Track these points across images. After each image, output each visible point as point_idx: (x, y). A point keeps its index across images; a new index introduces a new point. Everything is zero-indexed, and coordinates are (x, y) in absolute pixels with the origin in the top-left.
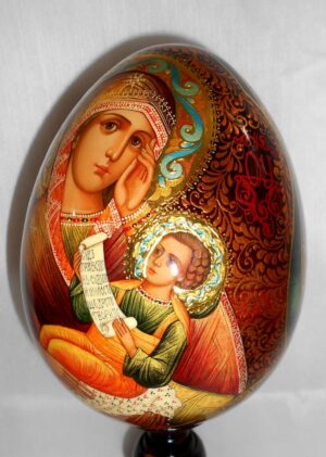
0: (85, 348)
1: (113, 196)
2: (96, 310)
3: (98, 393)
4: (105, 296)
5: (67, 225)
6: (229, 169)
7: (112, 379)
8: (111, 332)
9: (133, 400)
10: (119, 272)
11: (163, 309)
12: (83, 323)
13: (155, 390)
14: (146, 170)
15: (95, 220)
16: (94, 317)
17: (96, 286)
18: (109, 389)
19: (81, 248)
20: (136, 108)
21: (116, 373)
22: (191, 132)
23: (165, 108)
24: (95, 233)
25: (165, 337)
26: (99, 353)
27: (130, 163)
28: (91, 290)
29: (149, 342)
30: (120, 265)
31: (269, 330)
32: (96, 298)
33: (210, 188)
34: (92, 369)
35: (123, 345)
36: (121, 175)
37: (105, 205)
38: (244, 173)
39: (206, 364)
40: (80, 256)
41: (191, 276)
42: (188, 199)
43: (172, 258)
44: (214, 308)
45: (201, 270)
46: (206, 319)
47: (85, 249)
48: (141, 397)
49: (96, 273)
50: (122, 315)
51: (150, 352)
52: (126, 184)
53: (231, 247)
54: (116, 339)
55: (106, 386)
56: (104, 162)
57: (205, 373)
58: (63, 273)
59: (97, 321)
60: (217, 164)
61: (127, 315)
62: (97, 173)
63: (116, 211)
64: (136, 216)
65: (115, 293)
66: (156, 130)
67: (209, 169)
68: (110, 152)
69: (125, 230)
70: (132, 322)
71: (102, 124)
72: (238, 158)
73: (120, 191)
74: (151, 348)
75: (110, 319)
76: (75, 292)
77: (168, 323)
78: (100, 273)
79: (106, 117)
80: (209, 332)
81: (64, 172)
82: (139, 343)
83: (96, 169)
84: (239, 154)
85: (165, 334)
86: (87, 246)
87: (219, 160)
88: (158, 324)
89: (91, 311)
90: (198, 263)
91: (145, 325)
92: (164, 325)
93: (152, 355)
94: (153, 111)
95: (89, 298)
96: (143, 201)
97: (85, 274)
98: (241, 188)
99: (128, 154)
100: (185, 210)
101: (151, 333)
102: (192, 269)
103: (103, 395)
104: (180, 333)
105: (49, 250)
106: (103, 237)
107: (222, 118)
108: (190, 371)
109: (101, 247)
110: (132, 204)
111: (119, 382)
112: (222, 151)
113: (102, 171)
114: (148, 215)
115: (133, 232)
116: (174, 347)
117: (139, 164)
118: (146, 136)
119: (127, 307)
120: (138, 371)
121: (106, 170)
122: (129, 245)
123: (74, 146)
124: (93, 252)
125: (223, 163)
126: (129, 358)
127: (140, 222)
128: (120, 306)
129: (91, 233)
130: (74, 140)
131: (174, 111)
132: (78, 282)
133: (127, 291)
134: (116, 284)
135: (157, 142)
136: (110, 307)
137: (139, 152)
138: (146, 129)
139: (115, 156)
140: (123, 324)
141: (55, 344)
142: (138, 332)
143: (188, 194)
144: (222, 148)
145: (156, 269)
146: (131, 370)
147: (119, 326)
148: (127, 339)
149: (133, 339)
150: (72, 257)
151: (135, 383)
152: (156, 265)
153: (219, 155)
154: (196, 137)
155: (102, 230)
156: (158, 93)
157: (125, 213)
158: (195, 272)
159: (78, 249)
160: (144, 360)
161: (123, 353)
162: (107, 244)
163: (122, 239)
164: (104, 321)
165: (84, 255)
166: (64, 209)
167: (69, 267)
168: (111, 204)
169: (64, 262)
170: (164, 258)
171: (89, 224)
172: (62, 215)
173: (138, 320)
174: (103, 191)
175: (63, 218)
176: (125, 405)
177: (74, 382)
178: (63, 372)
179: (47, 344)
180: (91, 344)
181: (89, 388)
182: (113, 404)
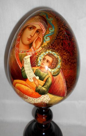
0: (25, 85)
1: (32, 46)
3: (29, 97)
4: (31, 71)
6: (61, 38)
7: (33, 93)
8: (32, 81)
9: (38, 98)
10: (34, 65)
11: (46, 74)
12: (25, 79)
13: (44, 96)
14: (41, 39)
15: (28, 52)
16: (28, 77)
17: (28, 69)
18: (31, 96)
19: (24, 59)
20: (37, 24)
21: (34, 91)
22: (52, 29)
23: (45, 24)
24: (28, 55)
25: (46, 81)
26: (29, 86)
27: (36, 37)
28: (27, 70)
29: (42, 83)
30: (34, 63)
31: (72, 80)
32: (28, 72)
33: (57, 43)
34: (27, 91)
35: (35, 84)
36: (34, 40)
37: (30, 48)
38: (65, 40)
39: (57, 88)
41: (53, 65)
42: (51, 46)
43: (48, 61)
44: (59, 74)
45: (55, 64)
46: (57, 77)
48: (40, 97)
50: (35, 76)
51: (42, 85)
52: (35, 42)
53: (62, 58)
54: (34, 82)
55: (31, 95)
56: (30, 37)
57: (56, 91)
58: (19, 66)
59: (28, 78)
60: (58, 37)
61: (36, 76)
62: (28, 40)
63: (33, 49)
64: (38, 50)
65: (33, 70)
66: (43, 29)
67: (56, 38)
68: (31, 35)
69: (36, 54)
70: (38, 78)
71: (29, 28)
72: (63, 36)
73: (34, 44)
74: (43, 84)
75: (32, 77)
76: (22, 71)
77: (47, 78)
78: (29, 65)
79: (30, 26)
80: (57, 80)
81: (19, 40)
82: (40, 83)
83: (28, 39)
84: (64, 35)
85: (46, 80)
86: (26, 58)
87: (59, 36)
88: (44, 78)
89: (27, 75)
90: (54, 62)
91: (41, 78)
92: (46, 78)
93: (43, 86)
94: (42, 24)
95: (26, 72)
96: (40, 47)
97: (25, 66)
98: (65, 43)
100: (51, 49)
101: (43, 80)
102: (53, 63)
104: (50, 80)
105: (15, 60)
106: (30, 56)
107: (59, 26)
108: (53, 90)
109: (29, 58)
110: (37, 47)
111: (34, 94)
112: (60, 34)
113: (29, 40)
115: (38, 54)
116: (48, 84)
117: (39, 37)
118: (40, 31)
119: (36, 74)
120: (39, 90)
122: (37, 58)
123: (22, 34)
124: (27, 60)
125: (60, 37)
126: (37, 87)
127: (39, 52)
128: (34, 74)
129: (27, 55)
130: (22, 32)
131: (47, 24)
132: (23, 68)
133: (36, 69)
134: (34, 68)
135: (43, 32)
136: (32, 74)
137: (39, 34)
138: (40, 29)
139: (32, 36)
140: (35, 78)
141: (17, 85)
142: (39, 80)
143: (51, 44)
144: (59, 33)
146: (37, 90)
147: (34, 79)
148: (36, 82)
149: (38, 82)
150: (22, 62)
152: (43, 63)
153: (59, 35)
154: (53, 31)
155: (29, 54)
156: (43, 20)
157: (35, 50)
158: (54, 64)
160: (41, 88)
161: (35, 86)
162: (31, 58)
163: (35, 56)
164: (30, 78)
165: (25, 61)
166: (19, 50)
167: (21, 64)
168: (32, 48)
169: (20, 63)
170: (46, 61)
171: (26, 53)
172: (19, 51)
173: (39, 77)
174: (30, 44)
175: (19, 52)
176: (36, 100)
177: (22, 95)
178: (19, 92)
179: (15, 85)
180: (27, 84)
181: (26, 96)
182: (33, 100)
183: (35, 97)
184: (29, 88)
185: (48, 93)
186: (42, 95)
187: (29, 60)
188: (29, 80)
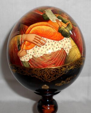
7: (54, 33)
9: (59, 42)
16: (50, 19)
21: (56, 31)
25: (68, 25)
32: (51, 16)
40: (45, 11)
48: (62, 40)
51: (65, 27)
55: (52, 36)
61: (59, 19)
82: (63, 25)
88: (66, 22)
92: (68, 23)
95: (48, 16)
97: (47, 13)
103: (50, 40)
104: (71, 26)
111: (56, 34)
116: (70, 28)
120: (62, 31)
128: (57, 17)
134: (56, 14)
136: (55, 17)
140: (58, 20)
146: (60, 31)
147: (57, 21)
148: (59, 23)
150: (43, 12)
151: (61, 35)
160: (64, 29)
161: (58, 26)
176: (56, 44)
177: (39, 39)
178: (35, 37)
179: (30, 31)
180: (49, 24)
181: (45, 39)
182: (52, 45)
183: (56, 40)
184: (51, 28)
185: (70, 37)
186: (65, 38)
187: (50, 11)
188: (52, 21)
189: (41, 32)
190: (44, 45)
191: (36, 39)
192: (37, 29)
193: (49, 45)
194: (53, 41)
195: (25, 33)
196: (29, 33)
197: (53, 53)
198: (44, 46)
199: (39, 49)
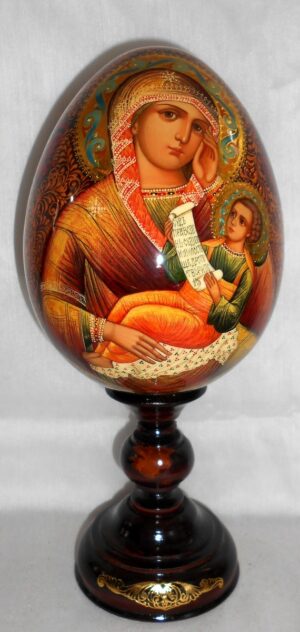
0: (176, 306)
1: (192, 172)
2: (190, 268)
4: (198, 255)
5: (151, 199)
7: (196, 330)
8: (203, 286)
9: (205, 349)
10: (208, 233)
11: (239, 261)
12: (177, 283)
14: (212, 151)
15: (182, 192)
16: (187, 275)
17: (189, 247)
18: (188, 342)
19: (171, 217)
20: (185, 100)
21: (201, 323)
23: (207, 101)
24: (182, 203)
25: (240, 284)
26: (189, 307)
27: (199, 145)
28: (185, 252)
29: (231, 287)
30: (208, 228)
32: (190, 257)
33: (252, 164)
35: (211, 295)
36: (194, 155)
37: (188, 180)
40: (172, 224)
41: (254, 233)
42: (243, 172)
43: (242, 220)
44: (266, 258)
45: (258, 227)
47: (176, 217)
48: (214, 343)
49: (188, 236)
50: (212, 269)
51: (229, 298)
52: (200, 162)
54: (206, 291)
55: (187, 340)
56: (176, 145)
58: (153, 241)
59: (190, 278)
60: (250, 147)
61: (216, 268)
62: (171, 154)
63: (198, 184)
64: (214, 186)
65: (206, 250)
66: (208, 119)
67: (248, 151)
68: (178, 136)
69: (208, 198)
70: (219, 274)
71: (160, 112)
73: (197, 167)
75: (202, 274)
76: (168, 256)
77: (243, 272)
78: (192, 236)
82: (223, 292)
83: (170, 151)
85: (241, 281)
86: (177, 214)
88: (237, 273)
89: (185, 270)
90: (256, 222)
91: (229, 276)
92: (240, 274)
93: (230, 301)
94: (200, 104)
95: (182, 259)
96: (216, 176)
97: (178, 239)
99: (195, 138)
100: (243, 181)
101: (232, 281)
102: (254, 227)
103: (180, 350)
104: (249, 279)
106: (190, 205)
110: (209, 177)
111: (201, 332)
113: (176, 153)
114: (222, 186)
115: (214, 200)
116: (244, 292)
117: (205, 146)
118: (203, 124)
119: (215, 262)
120: (219, 318)
121: (180, 151)
123: (134, 131)
124: (183, 218)
126: (214, 306)
127: (218, 191)
128: (210, 261)
129: (179, 203)
132: (172, 246)
133: (215, 248)
134: (207, 243)
135: (212, 129)
136: (202, 264)
137: (203, 136)
139: (184, 139)
140: (213, 277)
142: (223, 282)
143: (242, 168)
144: (249, 135)
145: (234, 228)
146: (214, 318)
147: (209, 278)
148: (215, 290)
149: (219, 289)
150: (163, 226)
152: (233, 225)
155: (189, 200)
157: (205, 185)
159: (167, 219)
160: (225, 307)
161: (210, 303)
162: (196, 212)
163: (207, 206)
164: (197, 277)
165: (175, 222)
166: (144, 186)
167: (160, 234)
168: (192, 179)
169: (153, 232)
170: (237, 220)
171: (175, 196)
172: (143, 191)
173: (223, 271)
174: (182, 168)
175: (145, 194)
176: (197, 356)
177: (150, 347)
178: (138, 340)
179: (124, 316)
180: (183, 301)
181: (168, 347)
182: (186, 359)
183: (198, 347)
184: (188, 316)
185: (239, 325)
186: (223, 334)
187: (189, 220)
188: (192, 284)
189: (157, 326)
190: (163, 360)
191: (142, 346)
192: (145, 317)
193: (177, 359)
194: (188, 350)
195: (106, 317)
196: (119, 322)
197: (184, 373)
198: (165, 363)
199: (148, 367)
